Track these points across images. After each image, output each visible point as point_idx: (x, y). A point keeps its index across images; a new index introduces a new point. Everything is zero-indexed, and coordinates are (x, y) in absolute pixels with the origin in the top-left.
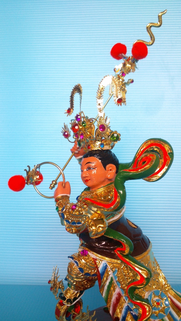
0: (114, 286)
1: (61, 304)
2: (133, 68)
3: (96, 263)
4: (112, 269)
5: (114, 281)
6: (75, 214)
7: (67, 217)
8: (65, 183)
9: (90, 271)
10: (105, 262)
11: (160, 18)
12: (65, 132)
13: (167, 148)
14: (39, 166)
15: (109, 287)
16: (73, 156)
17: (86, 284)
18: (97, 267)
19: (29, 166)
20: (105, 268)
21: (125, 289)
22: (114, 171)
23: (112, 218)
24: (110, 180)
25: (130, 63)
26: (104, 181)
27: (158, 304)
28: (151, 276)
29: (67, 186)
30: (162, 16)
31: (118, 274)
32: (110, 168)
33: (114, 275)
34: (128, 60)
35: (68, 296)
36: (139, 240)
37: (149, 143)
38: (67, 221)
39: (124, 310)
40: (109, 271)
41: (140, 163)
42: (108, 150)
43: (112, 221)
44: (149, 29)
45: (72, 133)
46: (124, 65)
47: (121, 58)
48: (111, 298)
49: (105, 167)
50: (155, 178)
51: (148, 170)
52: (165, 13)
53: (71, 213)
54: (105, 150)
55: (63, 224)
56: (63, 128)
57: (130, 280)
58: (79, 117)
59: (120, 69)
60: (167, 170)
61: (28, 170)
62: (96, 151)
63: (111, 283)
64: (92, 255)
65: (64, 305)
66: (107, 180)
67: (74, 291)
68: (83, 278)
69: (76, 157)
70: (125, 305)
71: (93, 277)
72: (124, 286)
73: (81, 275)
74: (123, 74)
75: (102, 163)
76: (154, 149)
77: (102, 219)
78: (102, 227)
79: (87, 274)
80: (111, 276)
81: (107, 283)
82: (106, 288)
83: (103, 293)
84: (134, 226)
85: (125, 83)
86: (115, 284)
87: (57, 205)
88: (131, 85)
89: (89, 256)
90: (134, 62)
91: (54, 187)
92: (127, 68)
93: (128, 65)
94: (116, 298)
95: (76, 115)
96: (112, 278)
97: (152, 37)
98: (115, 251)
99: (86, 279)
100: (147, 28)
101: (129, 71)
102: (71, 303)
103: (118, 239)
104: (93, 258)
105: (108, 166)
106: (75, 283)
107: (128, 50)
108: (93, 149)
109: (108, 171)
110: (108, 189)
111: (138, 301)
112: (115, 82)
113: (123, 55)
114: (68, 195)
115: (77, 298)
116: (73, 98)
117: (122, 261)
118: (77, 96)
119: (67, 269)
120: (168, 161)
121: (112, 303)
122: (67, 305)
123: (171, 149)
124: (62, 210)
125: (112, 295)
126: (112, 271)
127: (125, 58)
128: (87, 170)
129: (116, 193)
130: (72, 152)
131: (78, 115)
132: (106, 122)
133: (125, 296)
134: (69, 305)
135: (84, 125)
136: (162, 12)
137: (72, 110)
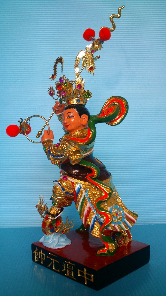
0: (86, 202)
1: (47, 218)
2: (100, 47)
3: (73, 186)
4: (85, 189)
5: (86, 198)
6: (59, 150)
7: (53, 153)
8: (49, 131)
9: (69, 191)
10: (80, 184)
11: (119, 11)
12: (51, 91)
13: (124, 103)
14: (29, 119)
15: (82, 203)
16: (54, 113)
17: (66, 202)
18: (74, 188)
19: (21, 119)
20: (80, 189)
21: (94, 204)
22: (87, 119)
23: (85, 153)
24: (84, 126)
25: (98, 43)
26: (79, 127)
27: (117, 214)
28: (112, 192)
29: (51, 133)
30: (121, 11)
31: (89, 193)
32: (84, 118)
33: (86, 193)
34: (96, 41)
35: (52, 212)
36: (103, 171)
37: (112, 99)
38: (53, 155)
39: (92, 220)
40: (83, 190)
41: (105, 112)
42: (82, 105)
43: (85, 156)
44: (111, 19)
45: (56, 91)
46: (93, 45)
47: (91, 40)
48: (84, 211)
49: (80, 116)
50: (115, 123)
51: (111, 116)
52: (123, 8)
53: (55, 149)
54: (80, 105)
55: (49, 159)
56: (49, 88)
57: (97, 197)
58: (62, 79)
59: (90, 48)
60: (124, 117)
61: (21, 122)
62: (74, 105)
63: (84, 199)
64: (71, 179)
65: (49, 219)
66: (82, 126)
67: (56, 208)
68: (64, 196)
69: (56, 113)
70: (94, 216)
71: (71, 196)
72: (93, 201)
73: (63, 193)
74: (93, 52)
75: (79, 113)
76: (115, 103)
77: (79, 151)
78: (79, 156)
79: (67, 193)
80: (84, 194)
81: (81, 200)
82: (80, 203)
83: (78, 208)
84: (100, 162)
85: (94, 58)
86: (87, 200)
87: (44, 146)
88: (98, 59)
89: (69, 180)
90: (100, 43)
91: (39, 136)
92: (95, 48)
93: (96, 45)
94: (88, 211)
95: (60, 78)
96: (84, 196)
97: (114, 25)
98: (87, 177)
99: (66, 197)
100: (110, 18)
101: (97, 49)
102: (55, 217)
103: (89, 166)
104: (71, 182)
105: (82, 116)
106: (58, 201)
107: (96, 34)
108: (72, 104)
109: (83, 119)
110: (83, 132)
111: (103, 211)
112: (88, 55)
113: (92, 37)
114: (52, 140)
115: (59, 214)
116: (56, 67)
117: (92, 183)
118: (59, 65)
119: (52, 190)
120: (125, 111)
121: (84, 214)
122: (51, 218)
123: (127, 103)
124: (49, 148)
125: (84, 209)
126: (85, 190)
127: (94, 39)
128: (68, 118)
129: (89, 131)
130: (54, 110)
131: (62, 78)
132: (82, 82)
133: (93, 209)
134: (53, 219)
135: (65, 85)
136: (121, 7)
137: (55, 76)
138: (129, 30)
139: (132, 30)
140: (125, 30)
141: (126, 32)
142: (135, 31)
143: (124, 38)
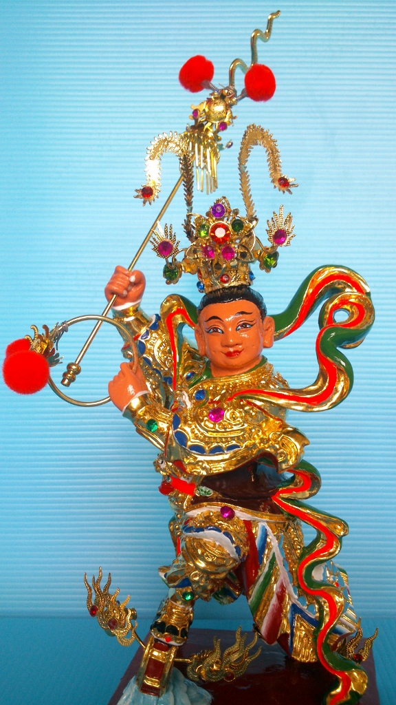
0: (277, 571)
5: (277, 560)
10: (263, 524)
15: (268, 576)
20: (265, 536)
21: (293, 573)
31: (284, 544)
32: (267, 326)
33: (279, 547)
40: (271, 541)
48: (268, 599)
63: (272, 566)
64: (242, 514)
72: (292, 565)
80: (272, 551)
81: (266, 568)
82: (261, 579)
83: (252, 592)
86: (279, 566)
94: (277, 595)
96: (273, 555)
98: (273, 498)
104: (244, 521)
105: (266, 321)
109: (265, 331)
121: (270, 608)
125: (271, 592)
126: (277, 539)
132: (286, 224)
138: (333, 51)
139: (341, 51)
140: (323, 54)
141: (325, 57)
142: (350, 55)
143: (321, 77)
